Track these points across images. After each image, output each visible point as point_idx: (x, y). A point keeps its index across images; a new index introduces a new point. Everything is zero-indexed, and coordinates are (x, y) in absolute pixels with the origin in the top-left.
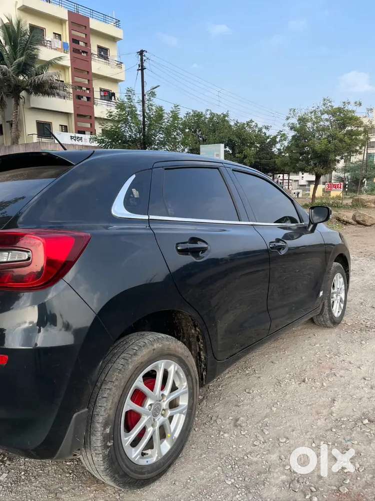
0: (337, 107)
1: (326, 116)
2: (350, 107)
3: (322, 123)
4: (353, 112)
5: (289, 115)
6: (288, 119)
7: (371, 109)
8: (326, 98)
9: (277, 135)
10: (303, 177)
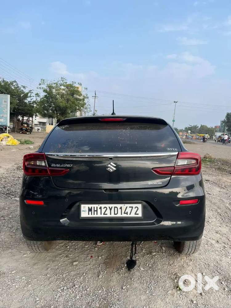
0: (69, 83)
1: (63, 87)
2: (76, 85)
3: (61, 91)
4: (78, 88)
5: (41, 83)
6: (40, 84)
7: (87, 88)
8: (63, 77)
9: (28, 92)
10: (36, 119)
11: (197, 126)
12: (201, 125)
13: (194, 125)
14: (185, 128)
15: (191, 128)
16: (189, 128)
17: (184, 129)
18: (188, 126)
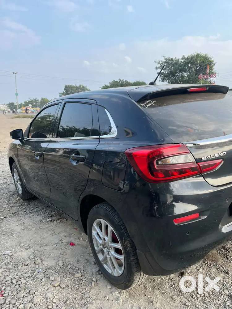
11: (37, 99)
12: (42, 98)
13: (34, 99)
14: (25, 102)
15: (31, 101)
16: (29, 102)
17: (23, 103)
18: (27, 100)
